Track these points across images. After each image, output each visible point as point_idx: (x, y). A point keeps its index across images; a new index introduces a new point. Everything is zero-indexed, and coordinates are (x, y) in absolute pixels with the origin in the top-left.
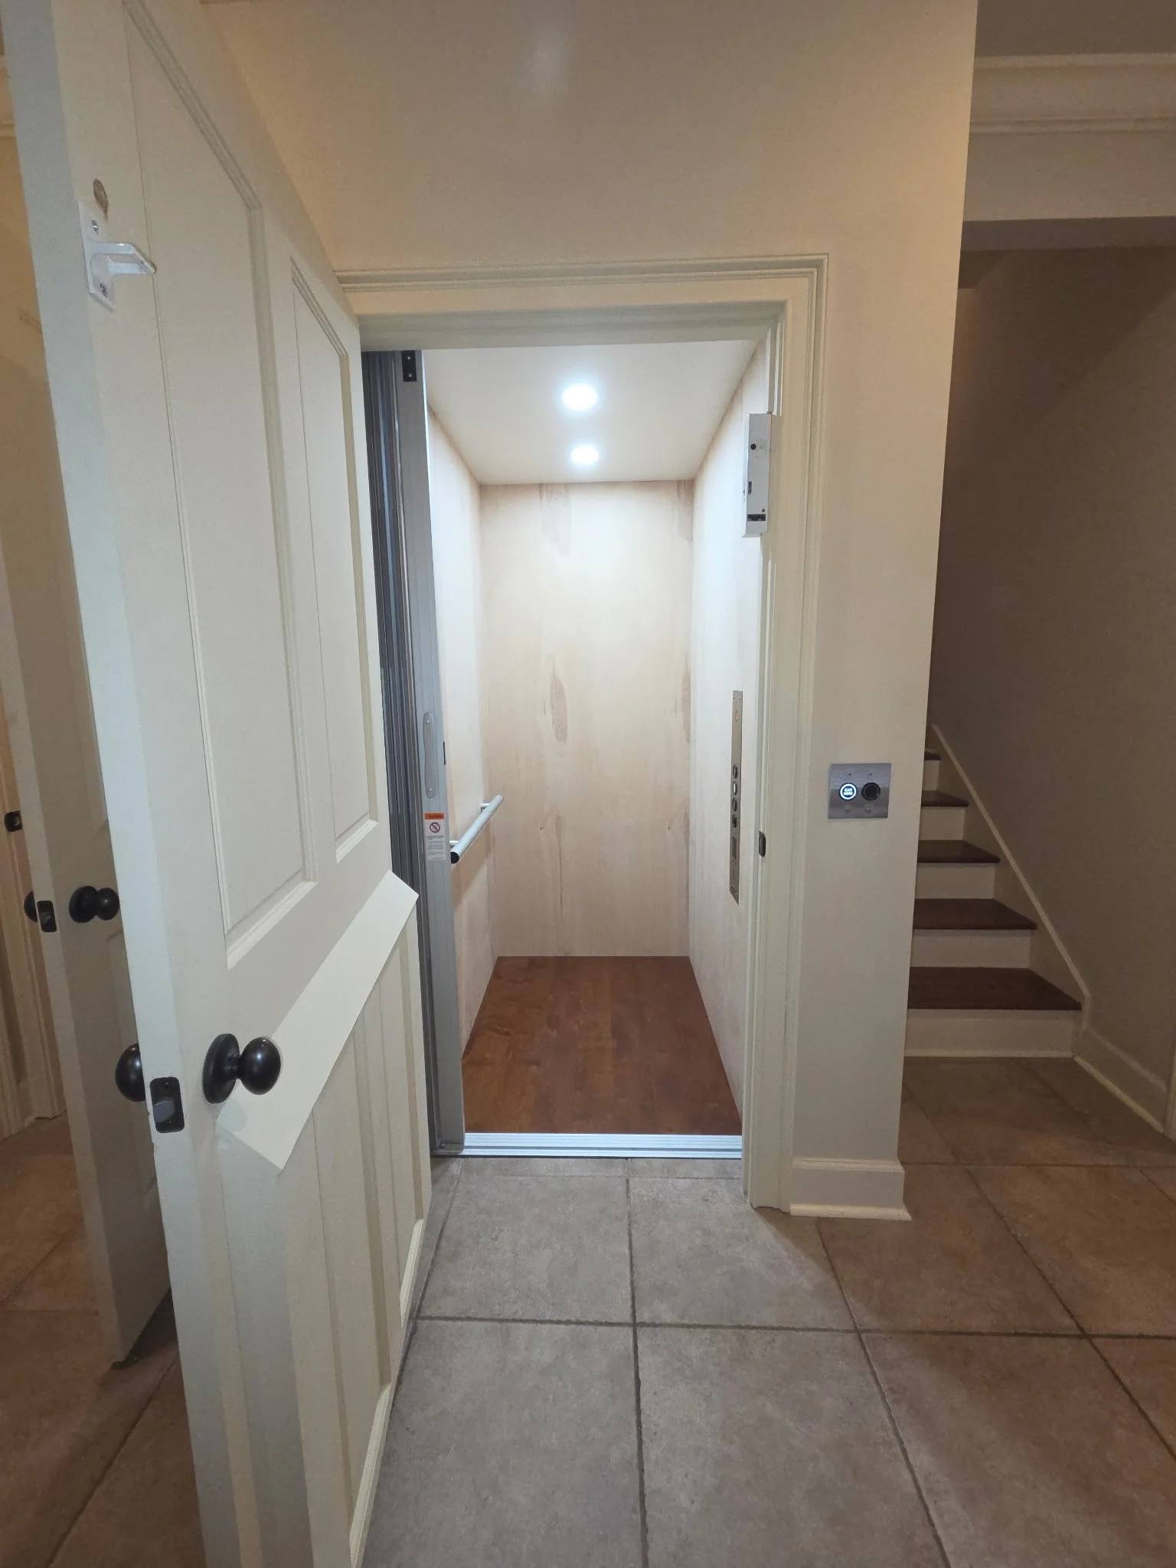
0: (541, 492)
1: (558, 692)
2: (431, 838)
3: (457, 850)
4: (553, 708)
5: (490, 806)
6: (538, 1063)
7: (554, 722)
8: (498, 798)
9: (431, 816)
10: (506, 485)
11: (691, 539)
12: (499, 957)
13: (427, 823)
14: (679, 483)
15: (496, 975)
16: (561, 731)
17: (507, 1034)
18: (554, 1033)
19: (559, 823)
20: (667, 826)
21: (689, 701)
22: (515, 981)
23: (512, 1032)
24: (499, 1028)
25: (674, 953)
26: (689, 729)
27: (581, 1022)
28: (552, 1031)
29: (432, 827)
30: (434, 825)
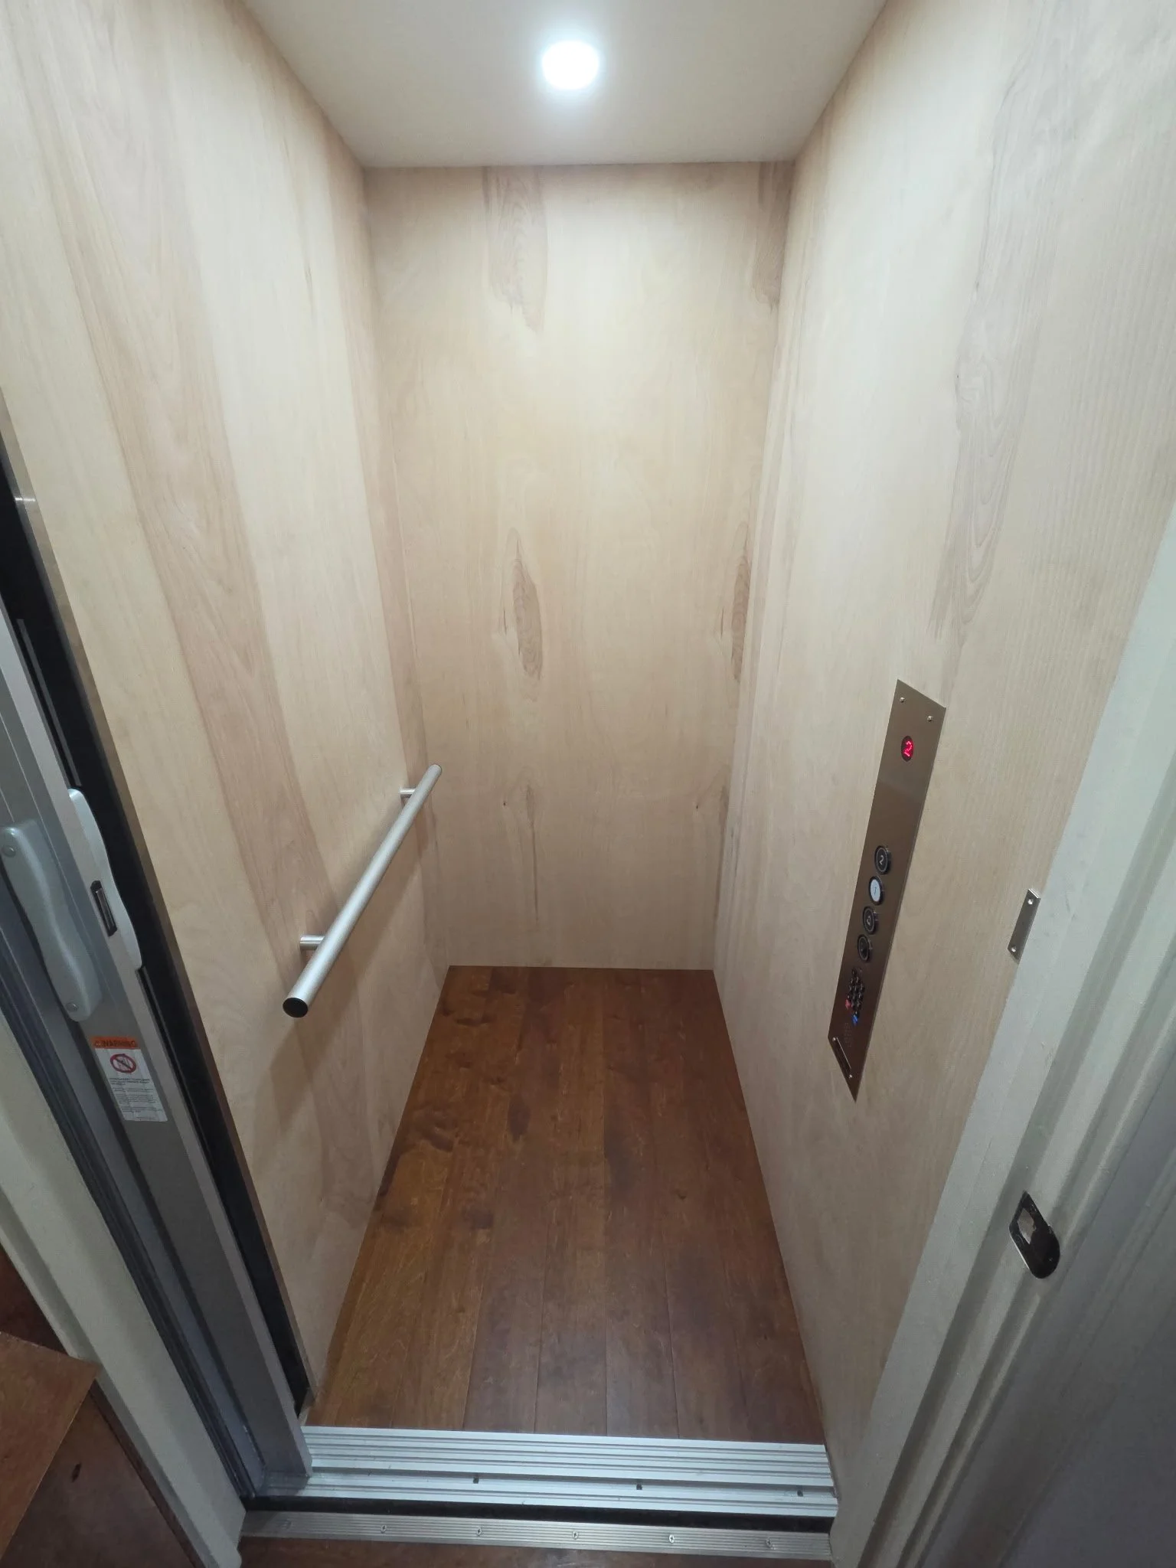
1: (526, 594)
2: (118, 1081)
4: (519, 619)
6: (488, 1222)
7: (520, 645)
8: (433, 771)
9: (108, 1043)
11: (775, 300)
12: (450, 967)
13: (102, 1054)
14: (763, 168)
15: (444, 1009)
16: (532, 657)
17: (448, 1147)
18: (518, 1147)
19: (530, 797)
20: (695, 805)
21: (745, 614)
22: (468, 1022)
23: (456, 1141)
24: (438, 1130)
25: (693, 965)
26: (741, 659)
27: (559, 1118)
28: (515, 1139)
29: (115, 1062)
30: (120, 1058)
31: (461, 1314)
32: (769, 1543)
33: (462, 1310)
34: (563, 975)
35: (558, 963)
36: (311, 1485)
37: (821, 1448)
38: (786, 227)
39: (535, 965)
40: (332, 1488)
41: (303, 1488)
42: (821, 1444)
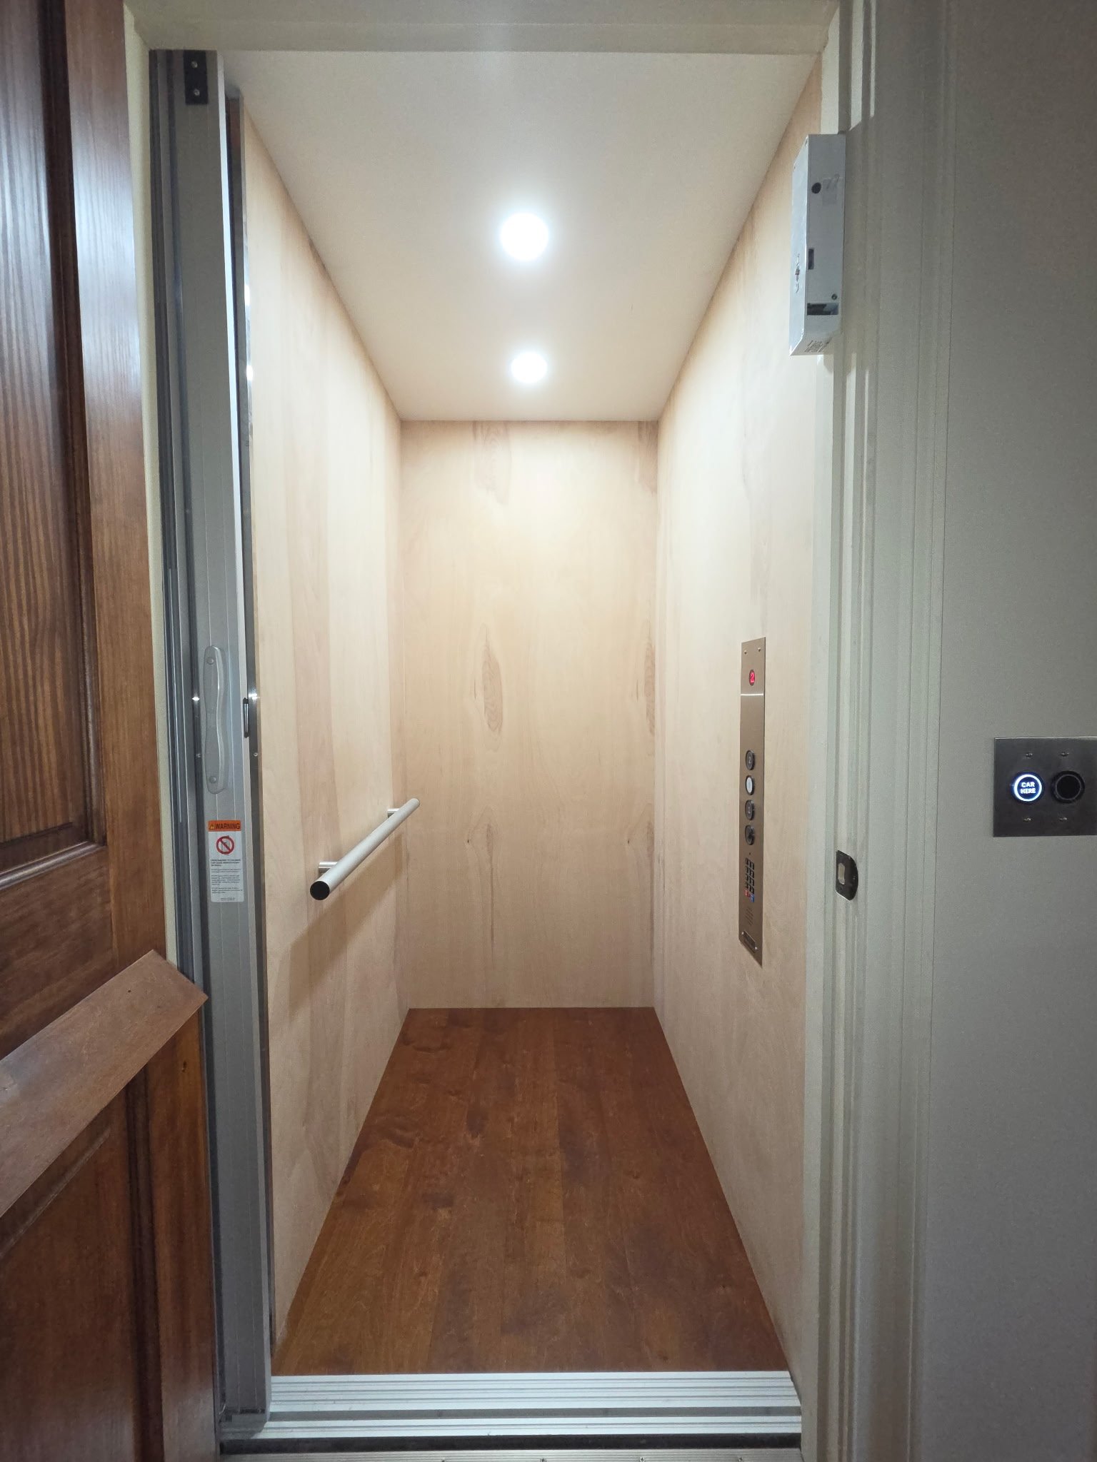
0: (475, 435)
1: (491, 669)
2: (217, 863)
3: (327, 879)
4: (485, 688)
5: (399, 813)
6: (448, 1202)
7: (486, 708)
8: (413, 802)
9: (219, 826)
10: (433, 422)
11: (654, 490)
12: (410, 1009)
13: (212, 837)
14: (640, 424)
15: (404, 1040)
16: (495, 717)
17: (409, 1144)
18: (477, 1142)
19: (490, 834)
20: (626, 838)
21: (653, 684)
22: (428, 1050)
23: (417, 1139)
24: (398, 1132)
25: (636, 1004)
26: (654, 718)
27: (516, 1120)
28: (474, 1137)
29: (220, 843)
30: (224, 840)
31: (423, 1279)
32: (741, 1459)
33: (424, 1274)
34: (516, 1015)
35: (511, 1004)
36: (267, 1428)
37: (786, 1374)
38: (657, 452)
39: (490, 1005)
40: (290, 1430)
41: (260, 1431)
42: (785, 1370)
